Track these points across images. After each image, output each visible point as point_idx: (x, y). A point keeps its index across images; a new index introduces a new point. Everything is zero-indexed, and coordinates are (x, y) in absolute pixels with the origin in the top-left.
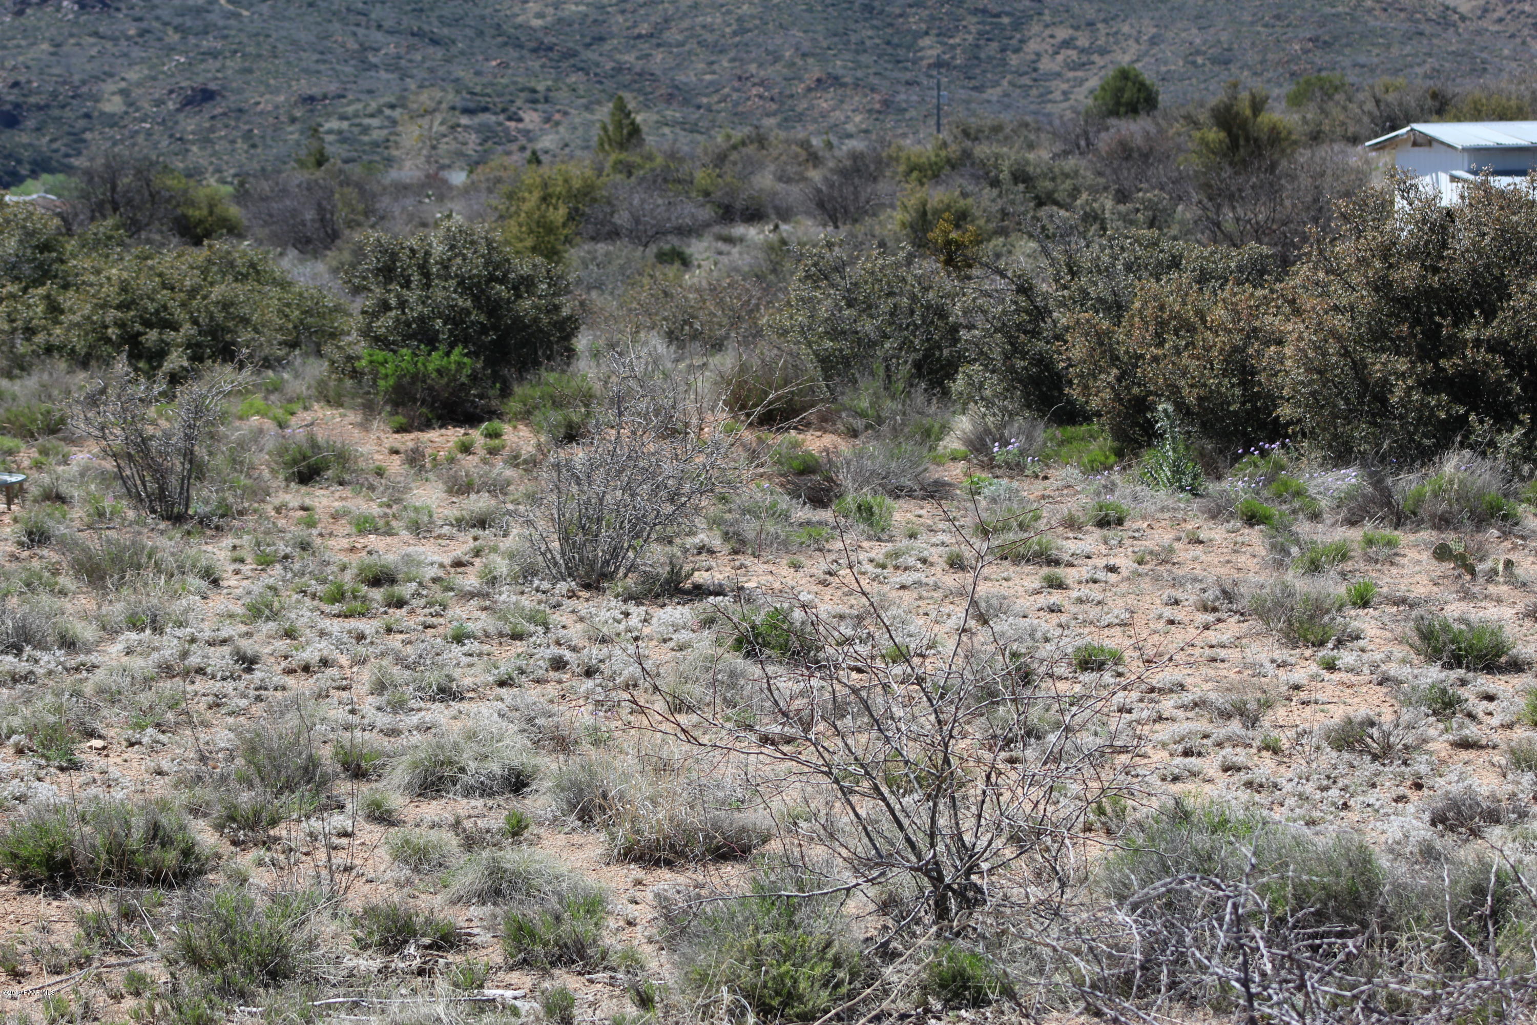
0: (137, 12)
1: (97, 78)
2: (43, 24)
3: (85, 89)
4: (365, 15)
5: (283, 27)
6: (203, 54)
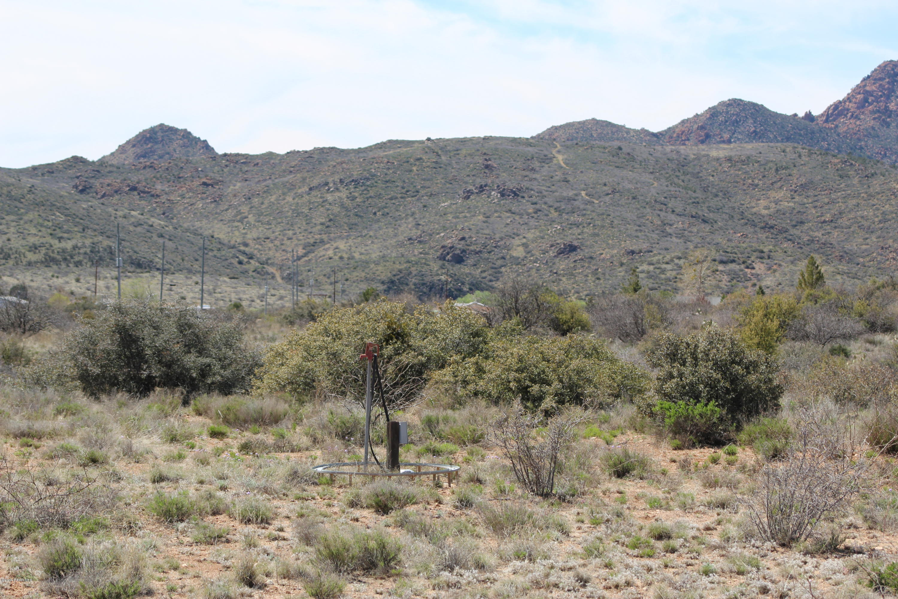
0: (534, 199)
1: (510, 236)
3: (502, 243)
4: (665, 205)
5: (617, 211)
6: (571, 224)
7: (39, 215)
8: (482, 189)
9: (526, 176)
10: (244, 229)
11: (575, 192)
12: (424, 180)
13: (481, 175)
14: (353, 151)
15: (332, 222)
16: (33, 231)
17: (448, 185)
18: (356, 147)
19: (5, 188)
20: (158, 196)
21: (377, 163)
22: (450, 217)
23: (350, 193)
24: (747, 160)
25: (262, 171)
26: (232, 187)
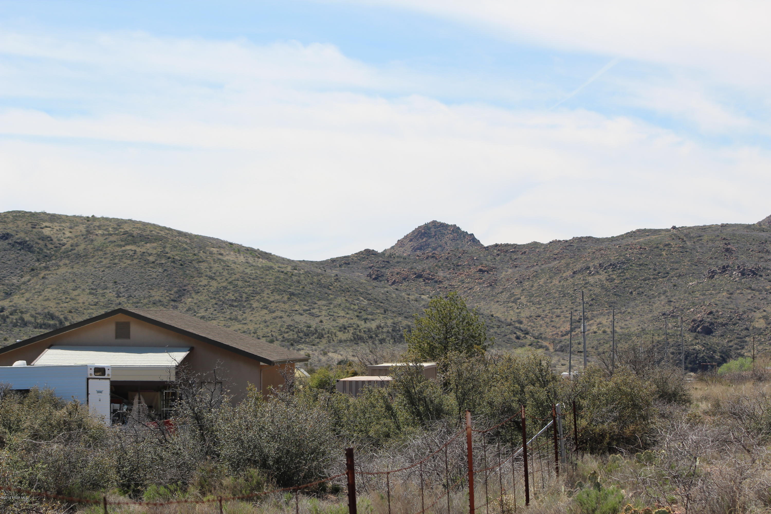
7: (346, 300)
8: (724, 269)
9: (762, 258)
10: (518, 308)
12: (673, 262)
13: (722, 258)
14: (607, 239)
15: (594, 301)
16: (342, 313)
17: (694, 267)
18: (610, 236)
19: (315, 277)
20: (441, 282)
21: (631, 249)
22: (697, 294)
23: (609, 276)
25: (530, 258)
26: (504, 273)
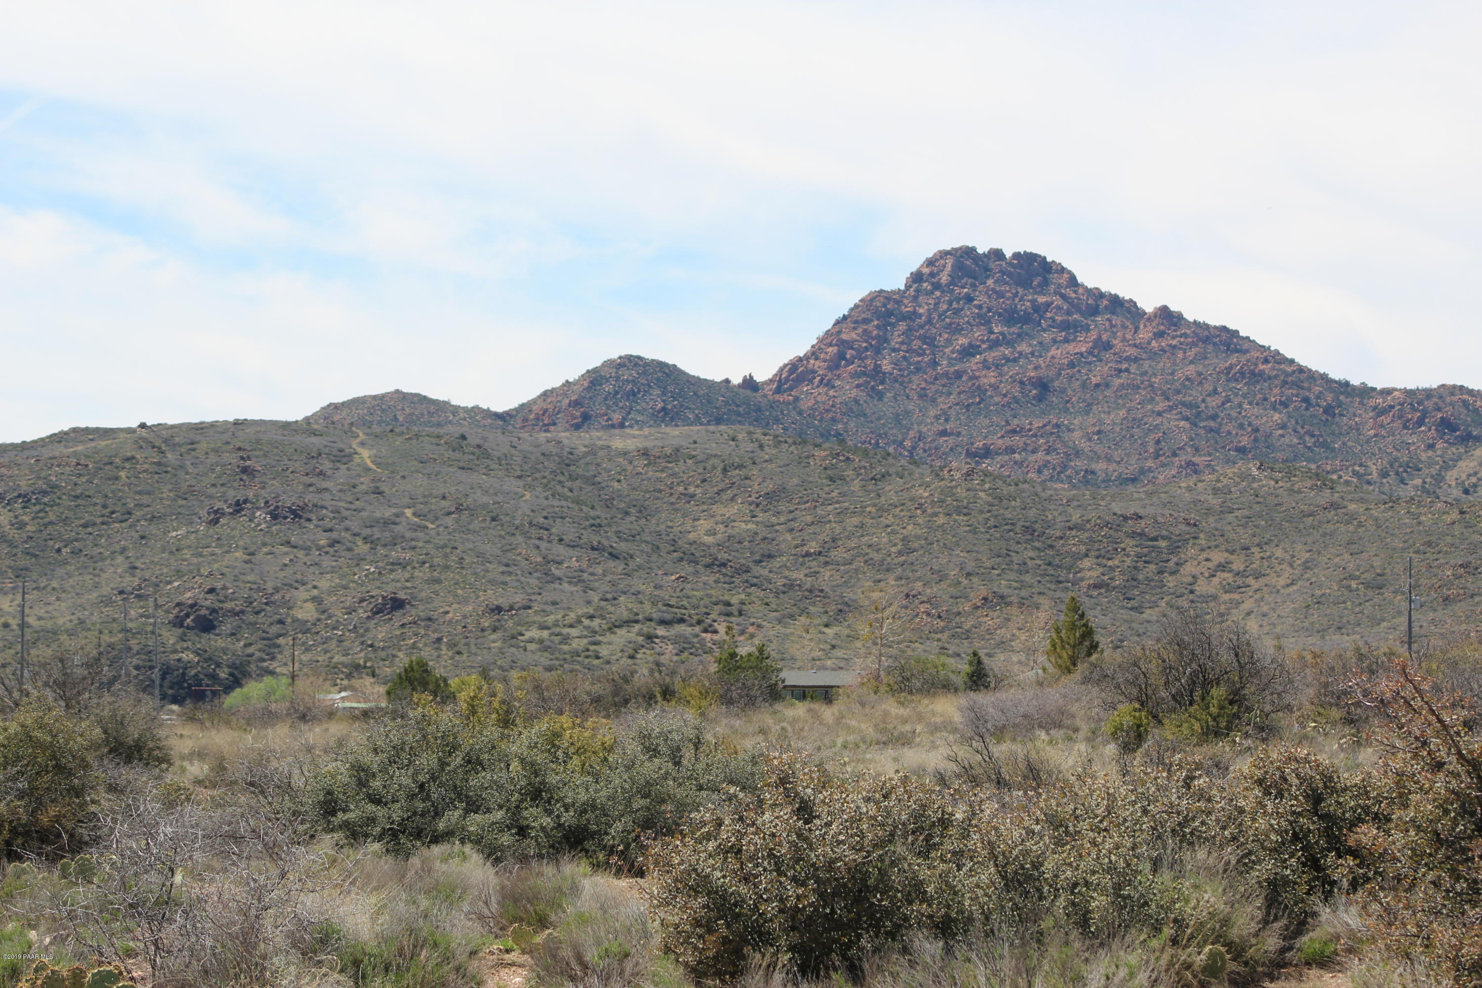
0: (327, 523)
1: (291, 586)
2: (236, 533)
3: (277, 597)
4: (547, 530)
5: (468, 540)
6: (392, 564)
8: (238, 507)
9: (310, 485)
11: (394, 511)
12: (140, 493)
13: (236, 484)
14: (14, 446)
17: (181, 502)
18: (18, 441)
21: (58, 466)
22: (187, 554)
23: (16, 517)
24: (676, 455)
